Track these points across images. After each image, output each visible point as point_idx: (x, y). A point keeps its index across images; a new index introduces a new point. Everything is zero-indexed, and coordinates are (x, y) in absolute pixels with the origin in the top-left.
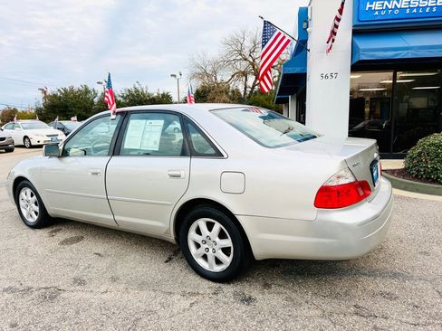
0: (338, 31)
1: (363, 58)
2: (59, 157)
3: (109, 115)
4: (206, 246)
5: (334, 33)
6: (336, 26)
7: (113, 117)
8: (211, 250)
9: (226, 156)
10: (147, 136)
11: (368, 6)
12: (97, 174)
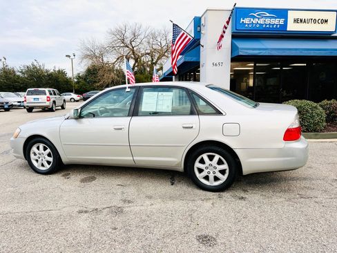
0: (225, 35)
1: (241, 54)
2: (76, 119)
3: (125, 88)
4: (208, 170)
5: (222, 36)
6: (224, 32)
7: (129, 90)
8: (211, 172)
9: (224, 114)
10: (160, 102)
11: (242, 20)
12: (121, 129)
